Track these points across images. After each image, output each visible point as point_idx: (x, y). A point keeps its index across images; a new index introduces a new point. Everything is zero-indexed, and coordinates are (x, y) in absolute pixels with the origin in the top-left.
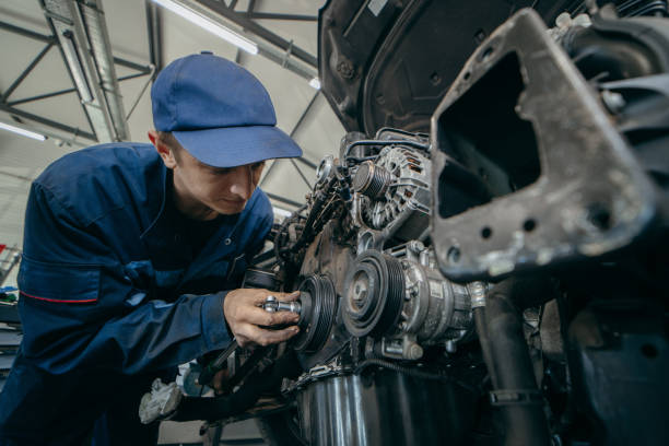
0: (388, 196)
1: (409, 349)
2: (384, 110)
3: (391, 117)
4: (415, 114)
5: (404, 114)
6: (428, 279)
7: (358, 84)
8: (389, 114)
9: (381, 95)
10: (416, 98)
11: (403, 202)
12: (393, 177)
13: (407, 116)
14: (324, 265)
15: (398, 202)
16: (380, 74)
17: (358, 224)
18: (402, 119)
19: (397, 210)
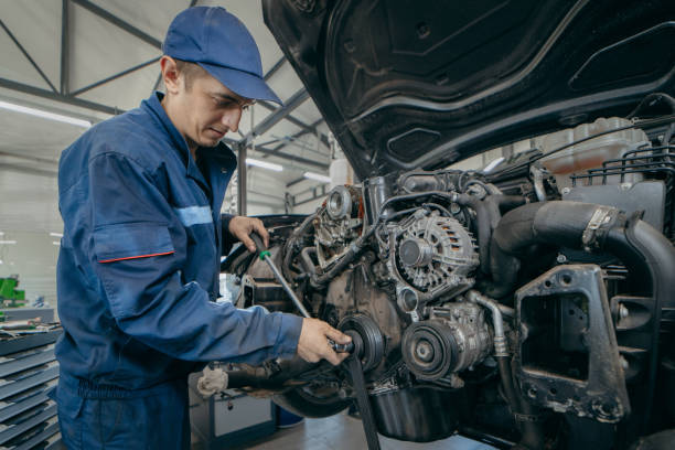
0: (431, 268)
1: (456, 382)
2: (354, 62)
3: (362, 72)
4: (394, 70)
5: (379, 69)
6: (468, 337)
7: (319, 21)
8: (359, 66)
9: (349, 40)
10: (395, 52)
11: (445, 276)
12: (435, 251)
13: (383, 72)
14: (360, 304)
15: (441, 276)
16: (350, 12)
17: (395, 278)
18: (377, 74)
19: (440, 280)
